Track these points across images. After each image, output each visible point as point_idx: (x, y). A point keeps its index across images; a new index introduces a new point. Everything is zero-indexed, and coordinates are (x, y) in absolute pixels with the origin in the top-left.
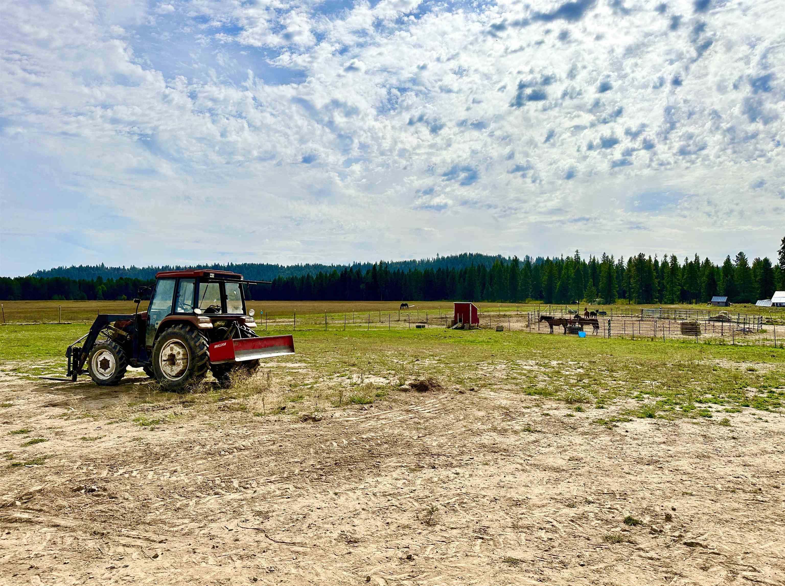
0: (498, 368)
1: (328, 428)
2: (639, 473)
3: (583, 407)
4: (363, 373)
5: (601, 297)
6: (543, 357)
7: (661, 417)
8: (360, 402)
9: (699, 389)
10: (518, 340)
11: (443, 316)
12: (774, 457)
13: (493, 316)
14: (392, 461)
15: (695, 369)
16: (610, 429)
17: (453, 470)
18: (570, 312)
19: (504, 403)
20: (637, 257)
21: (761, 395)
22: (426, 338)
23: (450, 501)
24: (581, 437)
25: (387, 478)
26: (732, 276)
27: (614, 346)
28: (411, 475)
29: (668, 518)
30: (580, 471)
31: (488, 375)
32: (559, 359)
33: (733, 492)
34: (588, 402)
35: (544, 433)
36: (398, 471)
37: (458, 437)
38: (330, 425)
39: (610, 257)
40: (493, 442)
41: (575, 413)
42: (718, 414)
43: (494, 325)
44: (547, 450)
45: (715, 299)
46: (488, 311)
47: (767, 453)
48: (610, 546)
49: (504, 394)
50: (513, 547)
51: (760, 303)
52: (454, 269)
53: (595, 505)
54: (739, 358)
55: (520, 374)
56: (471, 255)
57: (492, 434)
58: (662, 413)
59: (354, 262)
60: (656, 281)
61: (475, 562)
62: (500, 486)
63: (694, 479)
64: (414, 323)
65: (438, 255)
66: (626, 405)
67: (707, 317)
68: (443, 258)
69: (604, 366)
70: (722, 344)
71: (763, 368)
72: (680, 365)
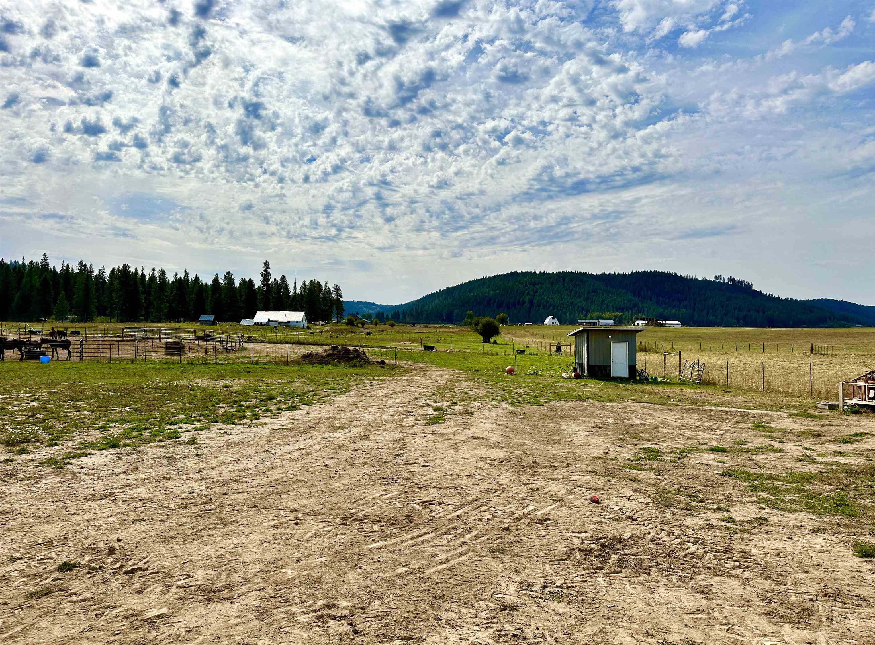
2: (88, 511)
3: (29, 448)
5: (75, 314)
7: (126, 445)
9: (173, 410)
12: (230, 466)
15: (172, 390)
16: (61, 468)
18: (31, 332)
20: (121, 268)
21: (231, 410)
24: (19, 485)
26: (220, 295)
27: (85, 371)
29: (112, 551)
30: (9, 526)
32: (7, 392)
33: (185, 507)
34: (37, 441)
39: (88, 266)
41: (16, 457)
42: (187, 434)
45: (203, 318)
47: (225, 463)
48: (34, 602)
51: (244, 322)
53: (22, 561)
54: (218, 377)
58: (128, 441)
60: (142, 297)
63: (148, 505)
66: (87, 438)
67: (193, 337)
69: (67, 396)
70: (205, 363)
71: (237, 385)
72: (158, 388)
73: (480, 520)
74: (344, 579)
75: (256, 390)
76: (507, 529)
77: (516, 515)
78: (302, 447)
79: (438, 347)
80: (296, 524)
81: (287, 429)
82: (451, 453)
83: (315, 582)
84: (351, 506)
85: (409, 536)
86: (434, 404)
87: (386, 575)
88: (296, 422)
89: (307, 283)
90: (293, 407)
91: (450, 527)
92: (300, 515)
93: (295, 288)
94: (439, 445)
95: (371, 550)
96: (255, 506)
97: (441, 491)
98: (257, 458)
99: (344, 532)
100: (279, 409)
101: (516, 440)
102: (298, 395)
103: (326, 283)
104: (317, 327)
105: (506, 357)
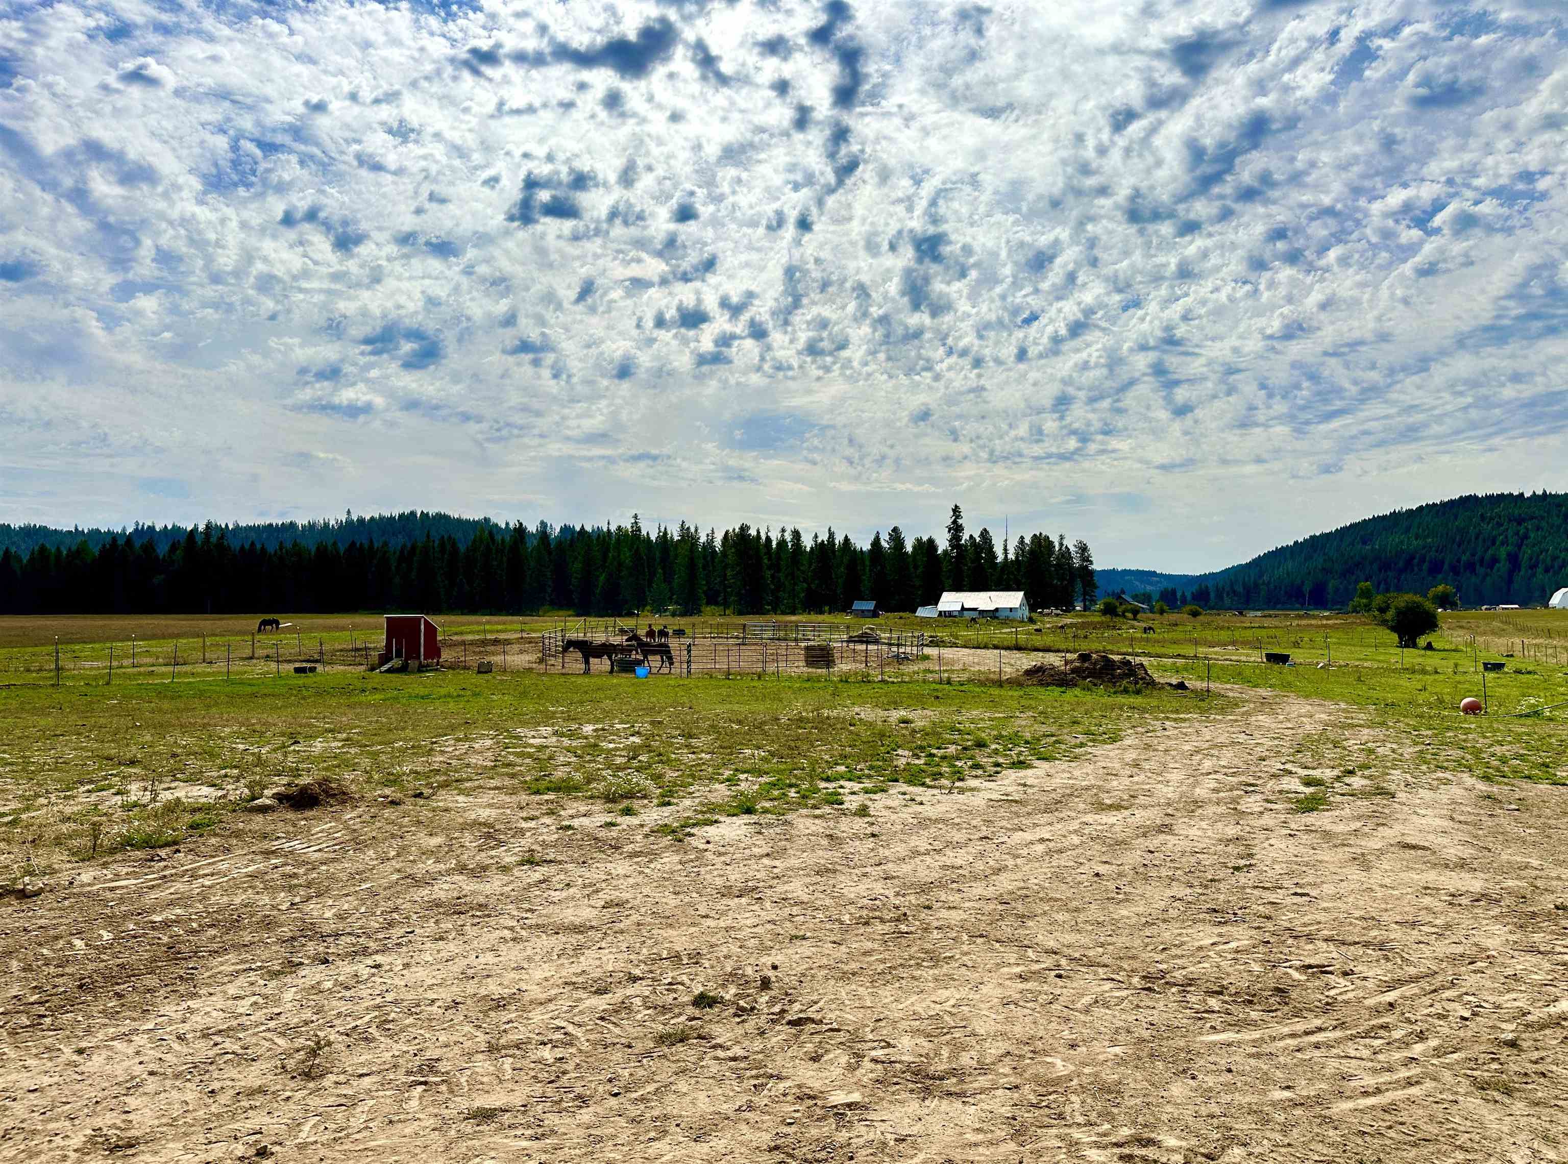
0: (477, 746)
1: (61, 909)
2: (723, 914)
3: (635, 807)
4: (160, 778)
5: (677, 603)
6: (569, 719)
7: (766, 811)
8: (149, 843)
9: (827, 757)
10: (521, 689)
11: (359, 645)
12: (928, 859)
13: (472, 643)
14: (228, 962)
15: (822, 724)
16: (680, 841)
17: (369, 962)
18: (622, 632)
19: (485, 814)
20: (737, 530)
21: (917, 762)
22: (319, 694)
23: (359, 1022)
24: (627, 863)
25: (214, 998)
26: (883, 567)
27: (696, 691)
28: (273, 984)
29: (765, 984)
30: (622, 925)
31: (454, 762)
32: (597, 721)
33: (866, 923)
34: (645, 797)
35: (560, 862)
36: (242, 980)
37: (383, 893)
38: (66, 903)
39: (692, 530)
40: (456, 894)
41: (619, 820)
42: (853, 797)
43: (472, 660)
44: (564, 894)
45: (858, 605)
46: (461, 633)
47: (919, 854)
48: (666, 1050)
49: (485, 799)
50: (486, 1088)
51: (922, 612)
52: (386, 544)
53: (644, 983)
54: (889, 703)
55: (522, 755)
56: (424, 515)
57: (457, 878)
58: (767, 805)
59: (137, 524)
60: (768, 574)
61: (407, 1131)
62: (466, 977)
63: (809, 912)
64: (289, 661)
65: (349, 512)
66: (709, 795)
67: (845, 636)
68: (361, 521)
69: (677, 728)
70: (866, 680)
71: (921, 718)
72: (801, 719)
73: (1440, 1017)
74: (1164, 1094)
75: (953, 729)
76: (1513, 1044)
77: (1530, 1018)
78: (1047, 836)
79: (1297, 656)
80: (1059, 976)
81: (1016, 802)
82: (1354, 873)
83: (1110, 1092)
84: (1158, 957)
85: (1286, 1030)
86: (1303, 772)
87: (1247, 1099)
88: (1030, 791)
89: (1027, 540)
90: (1021, 762)
91: (1374, 1022)
92: (1063, 962)
93: (1006, 550)
94: (1326, 855)
95: (1211, 1046)
96: (981, 936)
97: (1343, 949)
98: (970, 849)
99: (1151, 1004)
100: (997, 765)
101: (1504, 857)
102: (1027, 742)
103: (1062, 538)
104: (1047, 619)
105: (1458, 678)
